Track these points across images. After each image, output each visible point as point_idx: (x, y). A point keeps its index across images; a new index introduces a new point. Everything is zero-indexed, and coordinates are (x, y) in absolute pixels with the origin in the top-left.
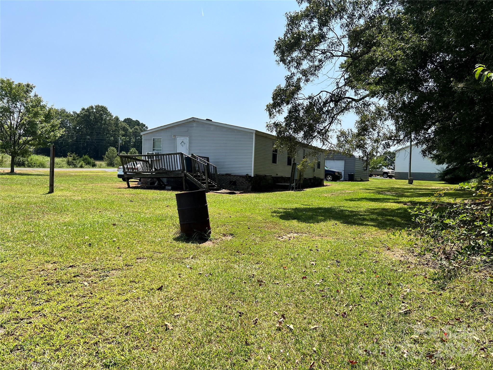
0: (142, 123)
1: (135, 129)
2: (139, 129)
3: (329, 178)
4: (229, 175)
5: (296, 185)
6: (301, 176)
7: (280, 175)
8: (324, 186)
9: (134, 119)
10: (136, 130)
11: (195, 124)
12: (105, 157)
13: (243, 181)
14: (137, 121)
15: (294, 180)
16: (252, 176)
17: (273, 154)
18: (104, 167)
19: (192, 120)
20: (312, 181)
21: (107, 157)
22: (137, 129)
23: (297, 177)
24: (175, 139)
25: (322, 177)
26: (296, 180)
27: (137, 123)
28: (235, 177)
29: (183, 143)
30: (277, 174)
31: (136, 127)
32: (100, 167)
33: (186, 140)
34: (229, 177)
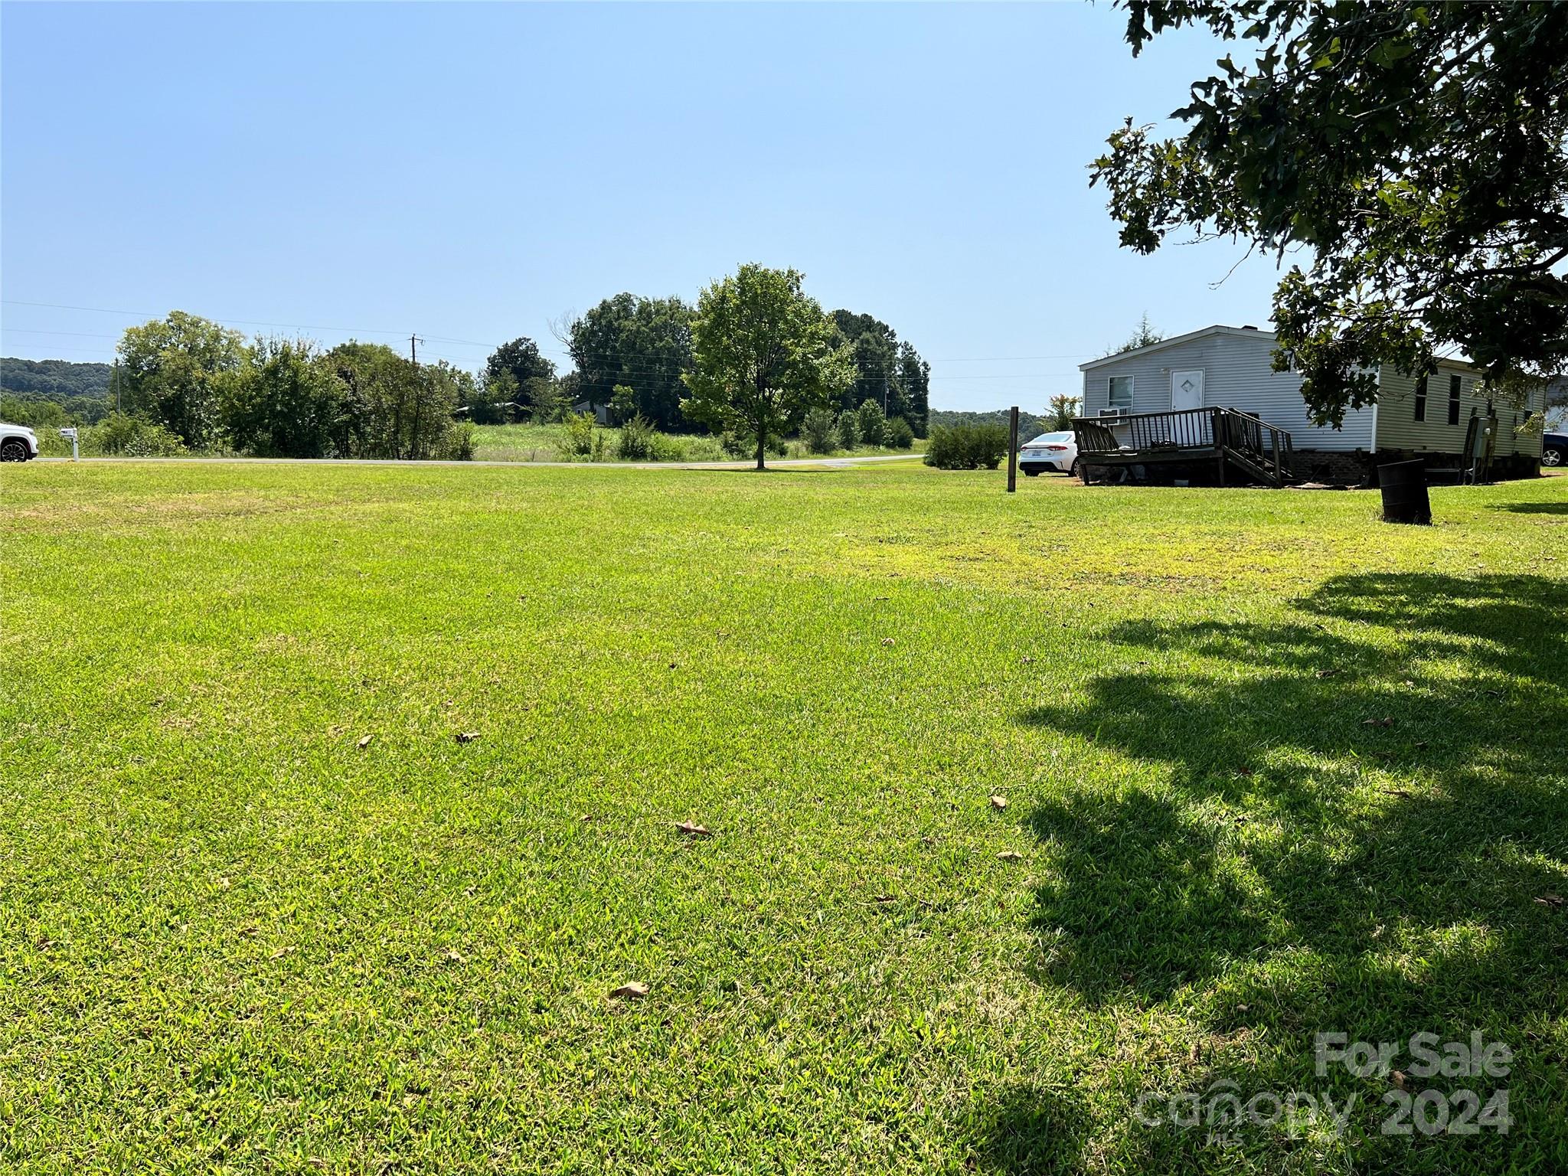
0: (879, 323)
1: (862, 342)
2: (872, 341)
3: (1552, 458)
4: (1312, 451)
5: (1478, 470)
6: (1489, 448)
7: (1432, 447)
8: (1539, 476)
9: (857, 312)
10: (865, 346)
11: (1219, 341)
12: (804, 428)
13: (1348, 465)
14: (866, 316)
15: (1472, 459)
16: (1373, 451)
17: (1418, 398)
18: (803, 457)
19: (1213, 331)
20: (1509, 464)
21: (808, 428)
22: (868, 342)
23: (1479, 451)
24: (1167, 377)
25: (1536, 453)
26: (1477, 459)
27: (867, 323)
28: (1327, 457)
29: (1187, 385)
30: (1425, 448)
31: (866, 335)
32: (797, 457)
33: (1197, 377)
34: (1310, 456)
